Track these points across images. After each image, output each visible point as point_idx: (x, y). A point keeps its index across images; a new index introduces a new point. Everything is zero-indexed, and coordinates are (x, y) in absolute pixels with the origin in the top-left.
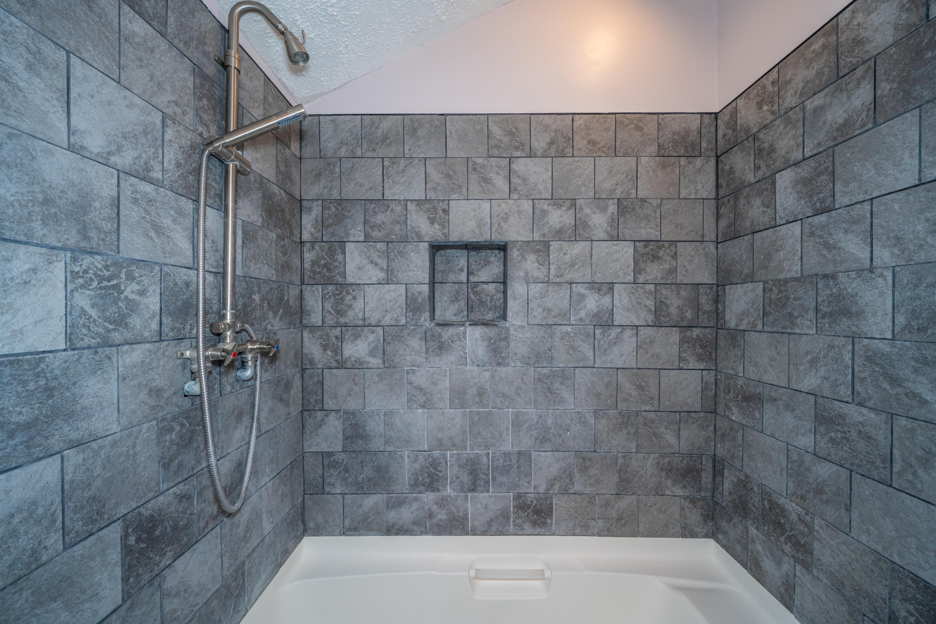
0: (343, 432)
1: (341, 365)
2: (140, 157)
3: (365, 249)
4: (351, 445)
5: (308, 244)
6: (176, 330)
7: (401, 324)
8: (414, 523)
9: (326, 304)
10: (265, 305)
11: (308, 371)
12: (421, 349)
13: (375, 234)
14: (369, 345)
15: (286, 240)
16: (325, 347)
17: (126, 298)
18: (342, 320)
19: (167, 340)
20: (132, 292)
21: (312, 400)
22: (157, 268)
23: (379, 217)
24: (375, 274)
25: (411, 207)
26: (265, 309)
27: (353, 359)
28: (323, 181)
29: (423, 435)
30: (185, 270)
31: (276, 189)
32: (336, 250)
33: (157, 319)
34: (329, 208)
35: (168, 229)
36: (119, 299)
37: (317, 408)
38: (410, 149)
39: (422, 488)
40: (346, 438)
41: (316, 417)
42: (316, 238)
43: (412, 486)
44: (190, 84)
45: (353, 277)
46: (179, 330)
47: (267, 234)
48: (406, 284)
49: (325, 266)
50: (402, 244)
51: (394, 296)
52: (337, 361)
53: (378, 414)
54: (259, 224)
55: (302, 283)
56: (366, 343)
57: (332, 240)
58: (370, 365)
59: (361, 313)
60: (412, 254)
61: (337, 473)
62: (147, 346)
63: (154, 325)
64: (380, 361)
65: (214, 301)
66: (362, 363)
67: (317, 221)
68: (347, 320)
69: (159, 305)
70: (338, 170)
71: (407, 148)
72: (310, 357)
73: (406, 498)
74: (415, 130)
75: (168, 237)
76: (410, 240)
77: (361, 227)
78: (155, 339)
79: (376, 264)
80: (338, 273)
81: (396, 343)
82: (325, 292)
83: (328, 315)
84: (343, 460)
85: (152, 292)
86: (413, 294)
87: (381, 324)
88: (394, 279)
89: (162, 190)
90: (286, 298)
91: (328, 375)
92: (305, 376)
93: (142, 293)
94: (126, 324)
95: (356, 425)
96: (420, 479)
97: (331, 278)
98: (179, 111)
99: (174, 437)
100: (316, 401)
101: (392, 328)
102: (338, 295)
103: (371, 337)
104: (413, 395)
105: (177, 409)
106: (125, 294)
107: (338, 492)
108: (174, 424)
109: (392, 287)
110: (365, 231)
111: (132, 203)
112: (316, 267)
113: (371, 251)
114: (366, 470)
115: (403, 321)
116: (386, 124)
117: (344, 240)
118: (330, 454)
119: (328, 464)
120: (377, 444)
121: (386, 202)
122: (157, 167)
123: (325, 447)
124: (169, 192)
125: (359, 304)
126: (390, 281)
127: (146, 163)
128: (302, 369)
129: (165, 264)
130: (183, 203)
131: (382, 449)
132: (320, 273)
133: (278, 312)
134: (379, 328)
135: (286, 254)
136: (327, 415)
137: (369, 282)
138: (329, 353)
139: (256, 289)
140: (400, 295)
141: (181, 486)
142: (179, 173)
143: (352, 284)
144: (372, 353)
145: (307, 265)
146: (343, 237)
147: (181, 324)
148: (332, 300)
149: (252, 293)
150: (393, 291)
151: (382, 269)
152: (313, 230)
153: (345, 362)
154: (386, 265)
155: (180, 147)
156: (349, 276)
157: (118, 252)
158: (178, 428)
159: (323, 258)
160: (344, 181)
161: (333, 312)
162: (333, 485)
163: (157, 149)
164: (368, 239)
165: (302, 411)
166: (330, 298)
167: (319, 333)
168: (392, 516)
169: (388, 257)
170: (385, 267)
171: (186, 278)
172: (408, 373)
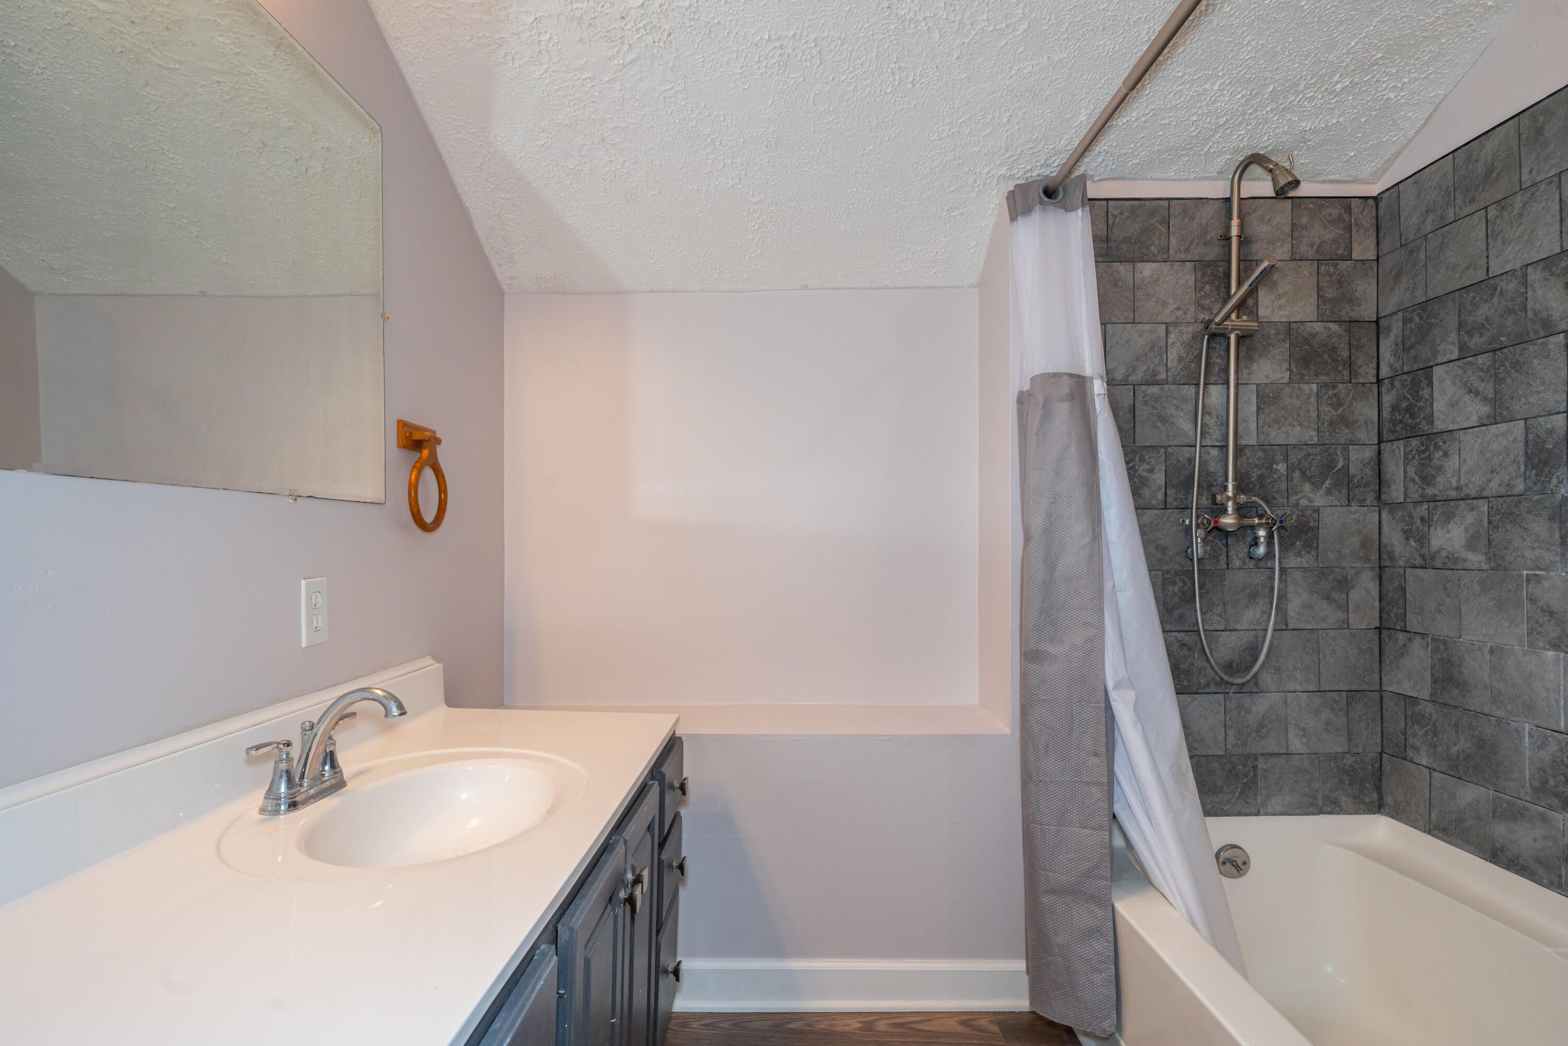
0: (1432, 669)
1: (1427, 562)
2: (1149, 368)
3: (1460, 372)
4: (1442, 694)
5: (1386, 381)
6: (1179, 500)
7: (1516, 492)
8: (1539, 861)
9: (1409, 468)
10: (1297, 475)
11: (1387, 569)
12: (1552, 537)
13: (1476, 341)
14: (1466, 530)
15: (1340, 386)
16: (1407, 535)
17: (1140, 475)
18: (1430, 491)
19: (1172, 508)
20: (1143, 470)
21: (1392, 615)
22: (1162, 450)
23: (1479, 313)
24: (1475, 410)
25: (1534, 275)
26: (1295, 481)
27: (1444, 554)
28: (1405, 280)
29: (1557, 701)
30: (1188, 448)
31: (1318, 327)
32: (1420, 381)
33: (1163, 491)
34: (1411, 320)
35: (1172, 416)
36: (1134, 476)
37: (1398, 628)
38: (1531, 171)
39: (1555, 802)
40: (1435, 681)
41: (1397, 641)
42: (1396, 370)
43: (1535, 790)
44: (1192, 283)
45: (1443, 420)
46: (1181, 500)
47: (1299, 388)
48: (1526, 419)
49: (1408, 409)
50: (1518, 348)
51: (1505, 443)
52: (1422, 556)
53: (1480, 649)
54: (1286, 380)
55: (1380, 441)
56: (1462, 529)
57: (1416, 367)
58: (1467, 565)
59: (1455, 479)
60: (1536, 362)
61: (1423, 732)
62: (1155, 512)
63: (1160, 496)
64: (1482, 558)
65: (1220, 474)
66: (1456, 560)
67: (1397, 345)
68: (1436, 492)
69: (1164, 480)
70: (1422, 256)
71: (1525, 170)
72: (1390, 549)
73: (1526, 809)
74: (1539, 131)
75: (1172, 423)
76: (1532, 336)
77: (1453, 337)
78: (1161, 507)
79: (1477, 393)
80: (1424, 418)
81: (1508, 526)
82: (1408, 450)
83: (1411, 485)
84: (1430, 715)
85: (1158, 469)
86: (1538, 436)
87: (1485, 494)
88: (1505, 413)
89: (1166, 386)
90: (1340, 464)
91: (1411, 578)
92: (1384, 577)
93: (1151, 471)
94: (1139, 494)
95: (1448, 661)
96: (1552, 782)
97: (1415, 428)
98: (1181, 313)
99: (1176, 589)
100: (1397, 615)
101: (1501, 500)
102: (1424, 452)
103: (1470, 518)
104: (1537, 622)
105: (1180, 568)
106: (1138, 472)
107: (1424, 763)
108: (1177, 579)
109: (1502, 427)
110: (1459, 341)
111: (1143, 405)
112: (1397, 413)
113: (1470, 373)
114: (1462, 739)
115: (1520, 486)
116: (1491, 146)
117: (1431, 364)
118: (1414, 700)
119: (1412, 715)
120: (1478, 701)
121: (1491, 282)
122: (1162, 369)
123: (1407, 688)
124: (1172, 387)
125: (1453, 463)
126: (1499, 419)
127: (1153, 371)
128: (1380, 568)
129: (1169, 446)
130: (1185, 390)
131: (1486, 710)
132: (1401, 421)
133: (1323, 483)
134: (1481, 502)
135: (1340, 405)
136: (1410, 640)
137: (1467, 425)
138: (1412, 543)
139: (1279, 457)
140: (1515, 440)
141: (1183, 634)
142: (1181, 367)
143: (1442, 433)
144: (1471, 545)
145: (1386, 414)
146: (1429, 360)
147: (1184, 495)
148: (1416, 462)
149: (1274, 461)
150: (1503, 435)
151: (1485, 399)
152: (1392, 359)
153: (1433, 559)
154: (1492, 391)
155: (1182, 344)
156: (1438, 419)
157: (1134, 443)
158: (1180, 584)
159: (1405, 398)
160: (1431, 270)
161: (1417, 479)
162: (1417, 750)
163: (1162, 355)
164: (1465, 352)
165: (1379, 629)
166: (1414, 458)
167: (1400, 513)
168: (1500, 830)
169: (1496, 375)
170: (1490, 396)
171: (1188, 455)
172: (1528, 581)
